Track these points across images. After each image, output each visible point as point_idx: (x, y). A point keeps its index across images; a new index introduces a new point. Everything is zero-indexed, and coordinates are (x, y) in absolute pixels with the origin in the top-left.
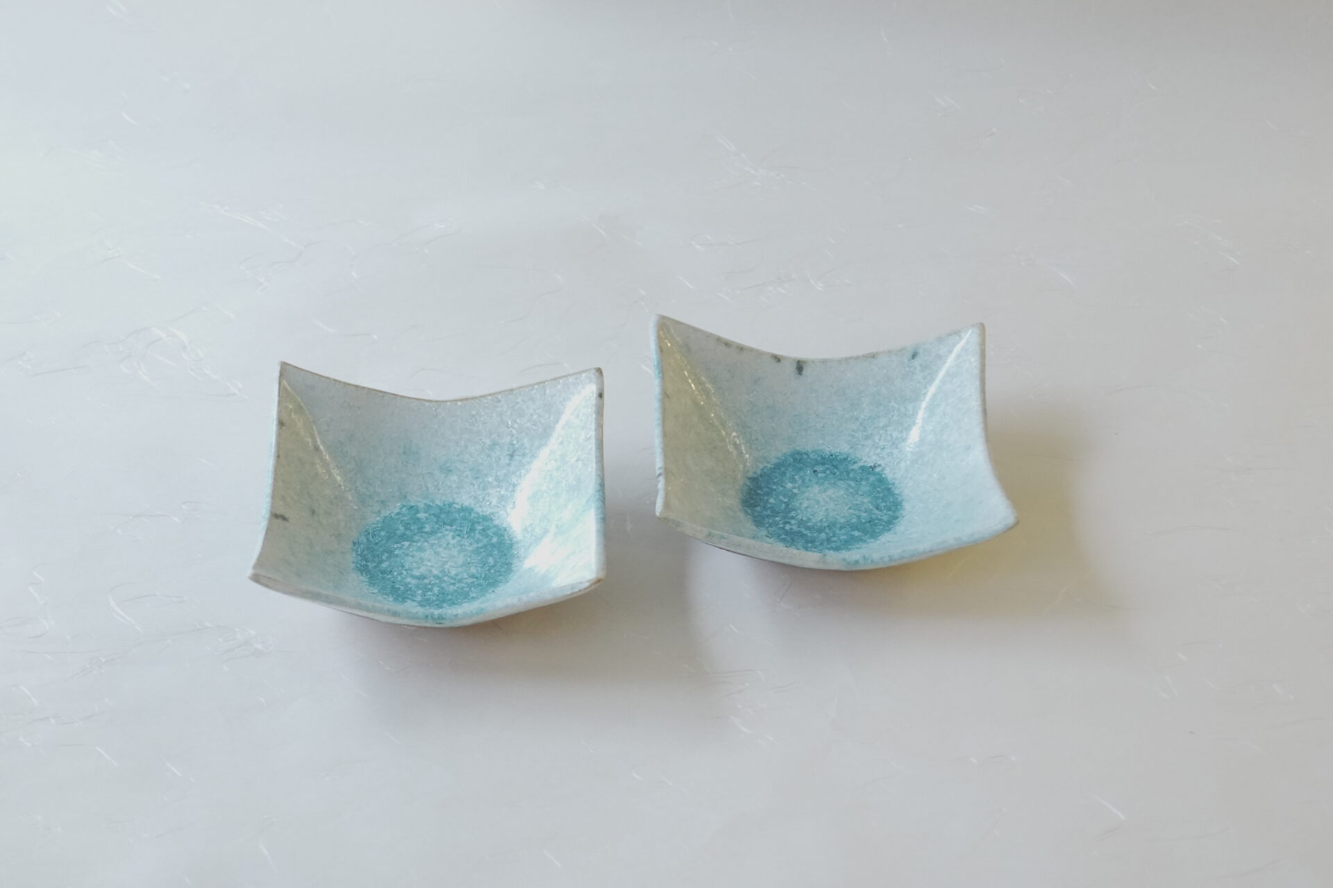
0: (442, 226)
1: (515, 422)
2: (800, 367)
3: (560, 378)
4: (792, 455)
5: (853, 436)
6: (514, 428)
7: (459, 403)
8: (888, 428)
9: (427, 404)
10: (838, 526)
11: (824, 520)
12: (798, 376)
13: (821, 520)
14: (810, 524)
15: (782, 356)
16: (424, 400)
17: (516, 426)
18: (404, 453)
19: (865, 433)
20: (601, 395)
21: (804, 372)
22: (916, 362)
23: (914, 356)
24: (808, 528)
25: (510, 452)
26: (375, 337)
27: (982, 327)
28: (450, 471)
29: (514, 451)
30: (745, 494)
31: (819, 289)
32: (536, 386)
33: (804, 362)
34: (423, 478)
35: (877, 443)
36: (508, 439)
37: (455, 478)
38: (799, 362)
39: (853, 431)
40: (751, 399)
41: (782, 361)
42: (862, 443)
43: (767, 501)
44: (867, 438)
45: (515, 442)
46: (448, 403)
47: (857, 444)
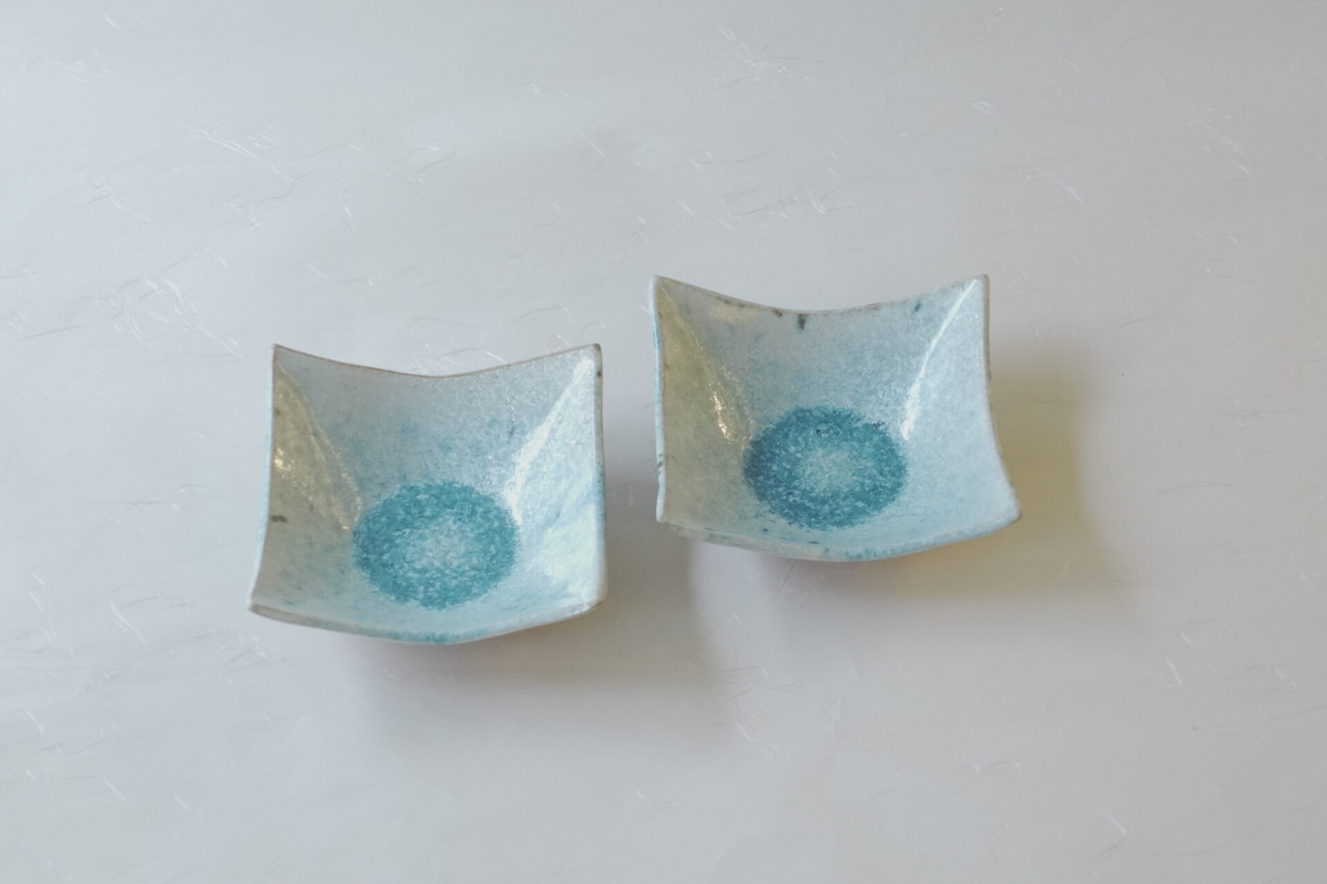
0: (436, 149)
1: (513, 398)
2: (802, 320)
3: (559, 353)
4: (795, 413)
5: (857, 392)
6: (512, 404)
7: (457, 379)
8: (892, 384)
9: (424, 380)
10: (842, 496)
11: (828, 489)
12: (800, 330)
13: (825, 490)
14: (813, 494)
15: (784, 311)
16: (421, 376)
17: (514, 402)
18: (403, 431)
19: (868, 389)
20: (599, 374)
21: (806, 326)
22: (921, 315)
23: (918, 308)
24: (812, 500)
25: (509, 430)
26: (371, 283)
27: (986, 278)
28: (450, 448)
29: (513, 429)
30: (747, 461)
31: (821, 211)
32: (534, 362)
33: (806, 316)
34: (423, 456)
35: (882, 399)
36: (507, 416)
37: (453, 455)
38: (800, 315)
39: (856, 385)
40: (752, 357)
41: (783, 316)
42: (865, 399)
43: (770, 467)
44: (870, 393)
45: (514, 419)
46: (446, 379)
47: (861, 400)
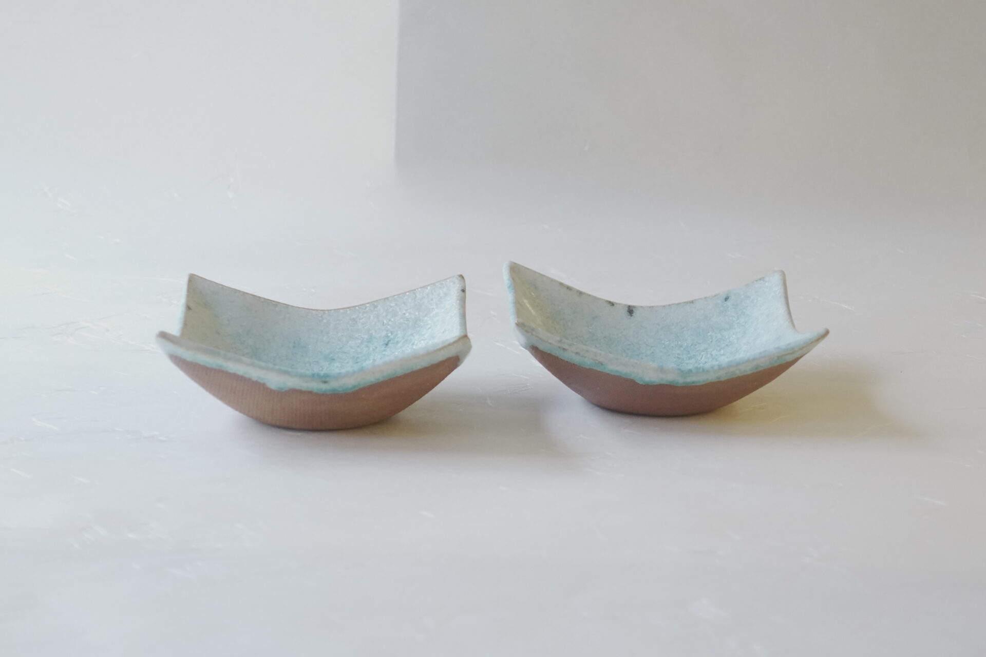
1: (390, 320)
2: (630, 311)
3: (428, 285)
5: (679, 358)
6: (389, 325)
7: (342, 311)
8: (709, 350)
9: (314, 312)
12: (629, 317)
15: (615, 303)
16: (312, 309)
17: (390, 323)
18: (294, 347)
19: (688, 355)
20: (463, 291)
21: (634, 314)
22: (729, 303)
23: (726, 299)
25: (386, 342)
27: (783, 274)
28: (334, 359)
29: (389, 341)
32: (407, 294)
33: (634, 307)
34: (310, 365)
35: (700, 360)
36: (384, 333)
37: (337, 364)
38: (629, 306)
39: (678, 354)
40: (590, 330)
41: (615, 305)
42: (686, 362)
44: (690, 358)
45: (390, 335)
46: (332, 311)
47: (683, 363)
